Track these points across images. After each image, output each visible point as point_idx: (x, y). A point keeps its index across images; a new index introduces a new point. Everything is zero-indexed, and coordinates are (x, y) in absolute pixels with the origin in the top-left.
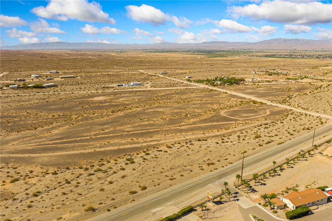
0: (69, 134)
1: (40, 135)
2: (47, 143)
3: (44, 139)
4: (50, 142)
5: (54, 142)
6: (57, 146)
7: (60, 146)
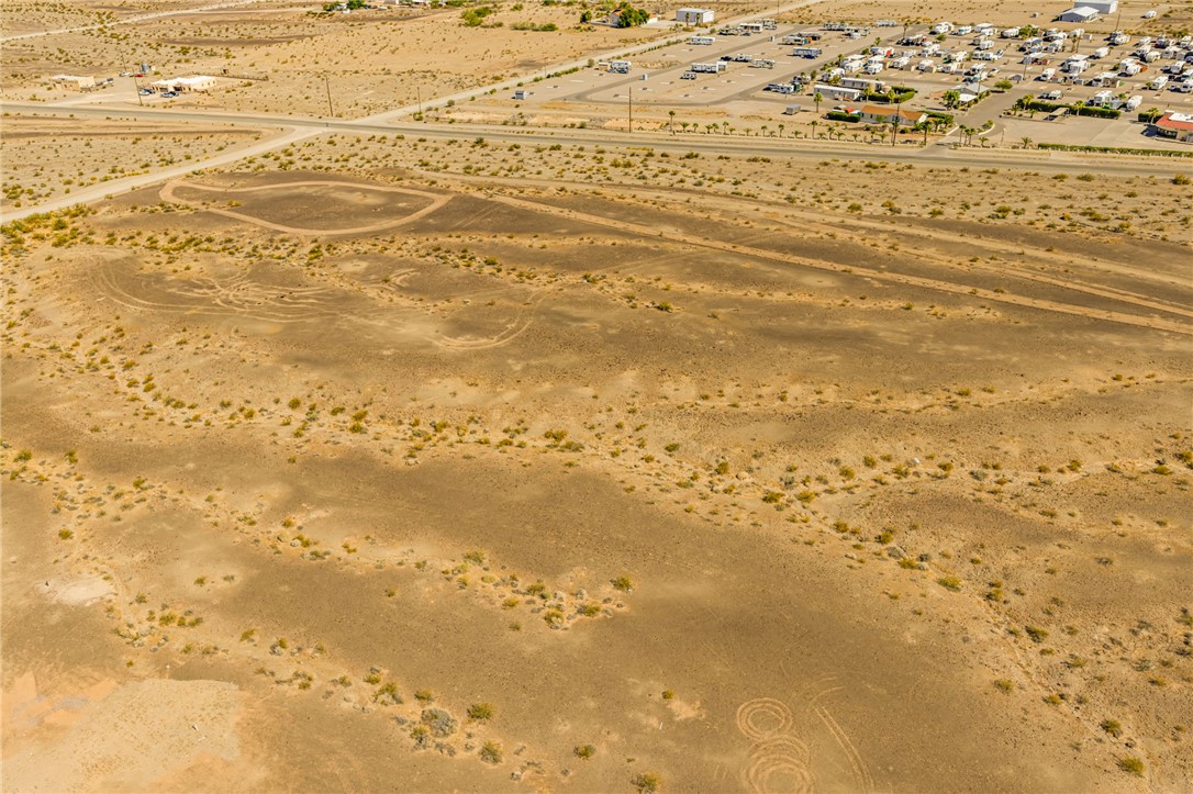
0: (1052, 336)
1: (1171, 385)
2: (1170, 324)
3: (1170, 345)
4: (1157, 322)
5: (1142, 321)
6: (1146, 299)
7: (1132, 298)
